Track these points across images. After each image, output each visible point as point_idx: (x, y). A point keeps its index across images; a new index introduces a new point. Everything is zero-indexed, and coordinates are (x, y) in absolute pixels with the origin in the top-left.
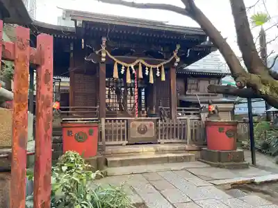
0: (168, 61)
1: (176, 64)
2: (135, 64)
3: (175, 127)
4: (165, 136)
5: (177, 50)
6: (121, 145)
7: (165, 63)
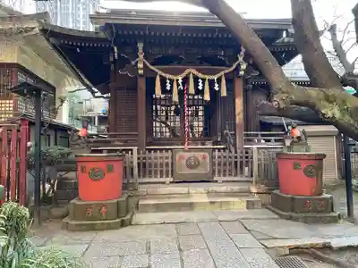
0: (231, 69)
1: (242, 73)
2: (184, 75)
3: (239, 160)
4: (225, 171)
5: (242, 53)
6: (164, 183)
7: (227, 71)
